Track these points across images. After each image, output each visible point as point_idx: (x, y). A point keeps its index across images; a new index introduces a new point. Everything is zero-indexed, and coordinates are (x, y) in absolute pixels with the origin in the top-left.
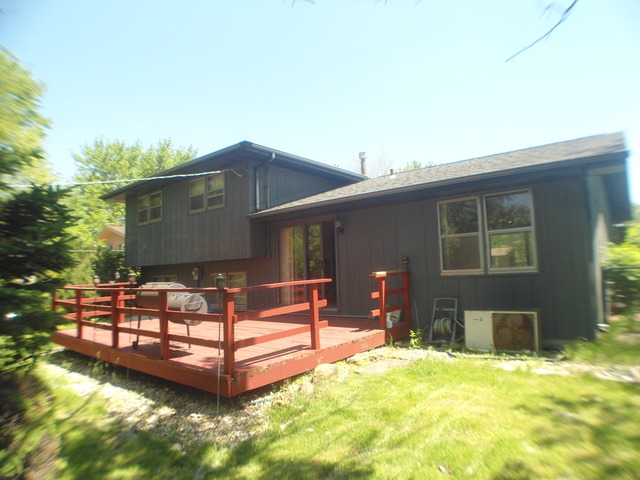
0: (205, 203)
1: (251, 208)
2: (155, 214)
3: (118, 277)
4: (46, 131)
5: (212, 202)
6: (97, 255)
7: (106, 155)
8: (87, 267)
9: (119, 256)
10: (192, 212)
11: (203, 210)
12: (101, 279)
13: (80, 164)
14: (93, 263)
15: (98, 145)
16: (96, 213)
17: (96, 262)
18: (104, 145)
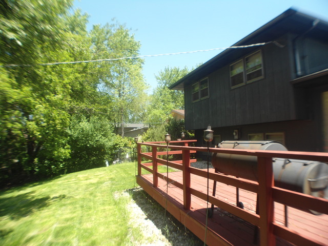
0: (244, 79)
1: (293, 75)
2: (204, 93)
3: (183, 135)
4: (142, 65)
5: (250, 77)
6: (168, 123)
7: (171, 74)
8: (163, 130)
9: (181, 124)
10: (233, 88)
11: (243, 84)
12: (171, 137)
13: (159, 81)
14: (166, 128)
15: (167, 70)
16: (168, 104)
17: (168, 127)
18: (170, 70)
